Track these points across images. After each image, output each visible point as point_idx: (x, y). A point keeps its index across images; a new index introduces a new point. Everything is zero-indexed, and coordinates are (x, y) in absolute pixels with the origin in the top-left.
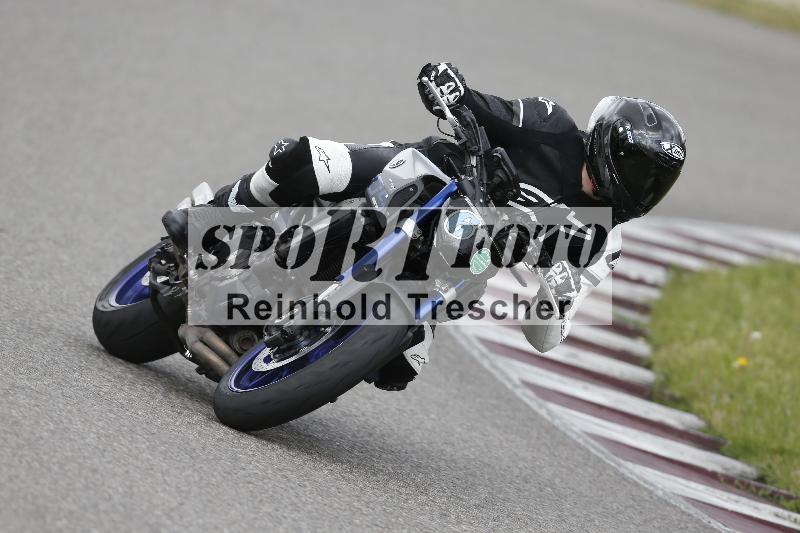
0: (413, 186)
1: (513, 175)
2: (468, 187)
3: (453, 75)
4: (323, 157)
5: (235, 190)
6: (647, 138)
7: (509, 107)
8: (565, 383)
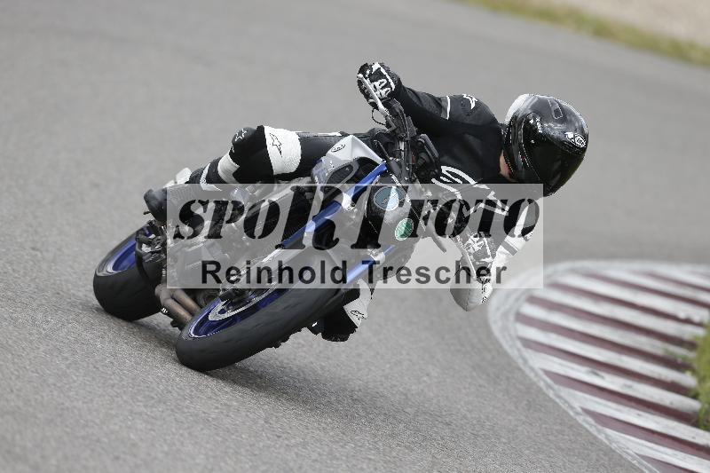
0: (350, 166)
1: (434, 157)
2: (395, 167)
3: (385, 73)
4: (276, 142)
5: (206, 172)
6: (554, 129)
7: (438, 102)
8: (619, 411)
